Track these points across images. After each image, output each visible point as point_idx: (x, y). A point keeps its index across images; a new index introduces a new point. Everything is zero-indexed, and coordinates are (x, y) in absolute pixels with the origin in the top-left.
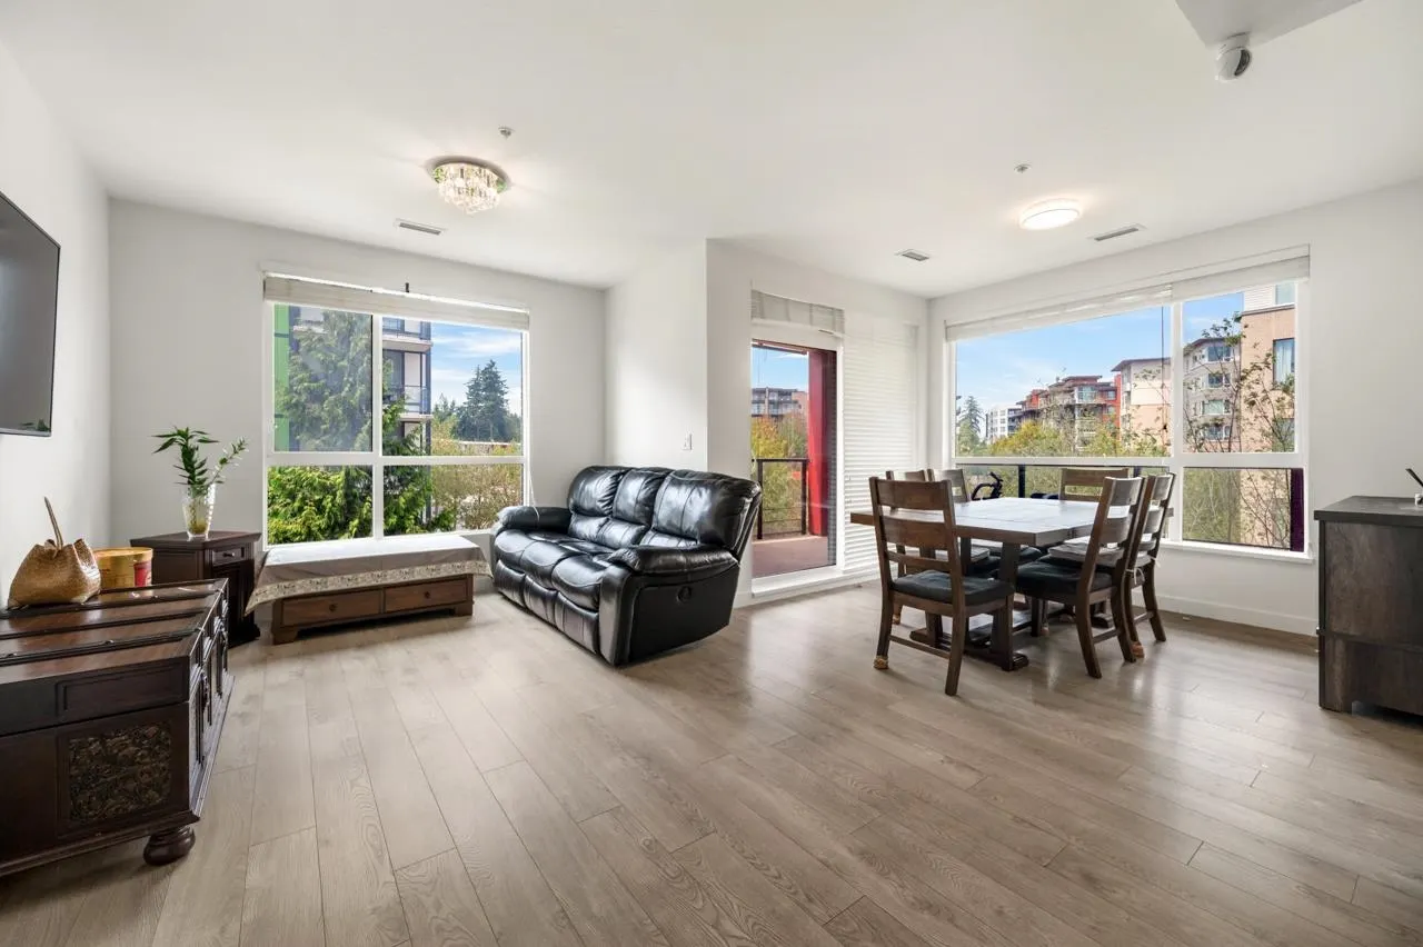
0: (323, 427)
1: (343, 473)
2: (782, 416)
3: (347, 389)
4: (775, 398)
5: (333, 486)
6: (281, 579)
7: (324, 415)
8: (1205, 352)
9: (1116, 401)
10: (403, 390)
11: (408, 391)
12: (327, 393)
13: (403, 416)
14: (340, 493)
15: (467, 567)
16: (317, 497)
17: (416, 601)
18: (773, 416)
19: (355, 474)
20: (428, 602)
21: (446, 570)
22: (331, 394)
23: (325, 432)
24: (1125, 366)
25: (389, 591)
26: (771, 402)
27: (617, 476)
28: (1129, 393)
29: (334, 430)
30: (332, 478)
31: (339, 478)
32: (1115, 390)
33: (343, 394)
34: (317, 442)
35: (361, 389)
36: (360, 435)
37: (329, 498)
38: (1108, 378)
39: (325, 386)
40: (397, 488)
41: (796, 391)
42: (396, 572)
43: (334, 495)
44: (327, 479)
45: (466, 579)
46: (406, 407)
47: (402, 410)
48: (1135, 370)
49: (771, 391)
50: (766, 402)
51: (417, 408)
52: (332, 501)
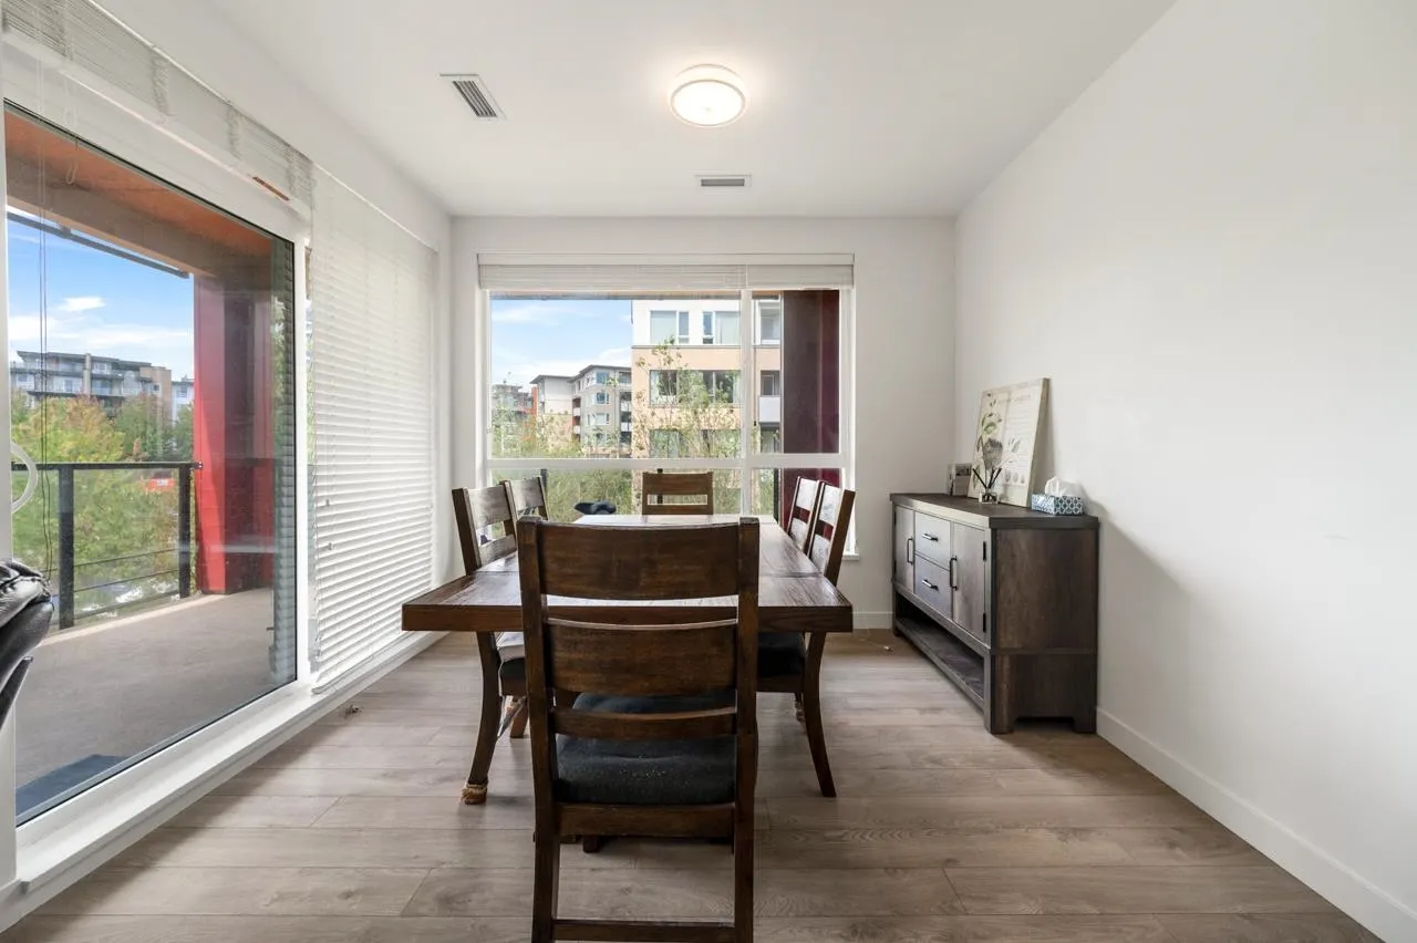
2: (121, 400)
4: (107, 371)
8: (594, 376)
9: (533, 411)
18: (100, 398)
24: (540, 380)
26: (93, 378)
28: (543, 403)
32: (532, 400)
38: (527, 389)
41: (148, 365)
48: (547, 383)
49: (94, 360)
50: (87, 374)
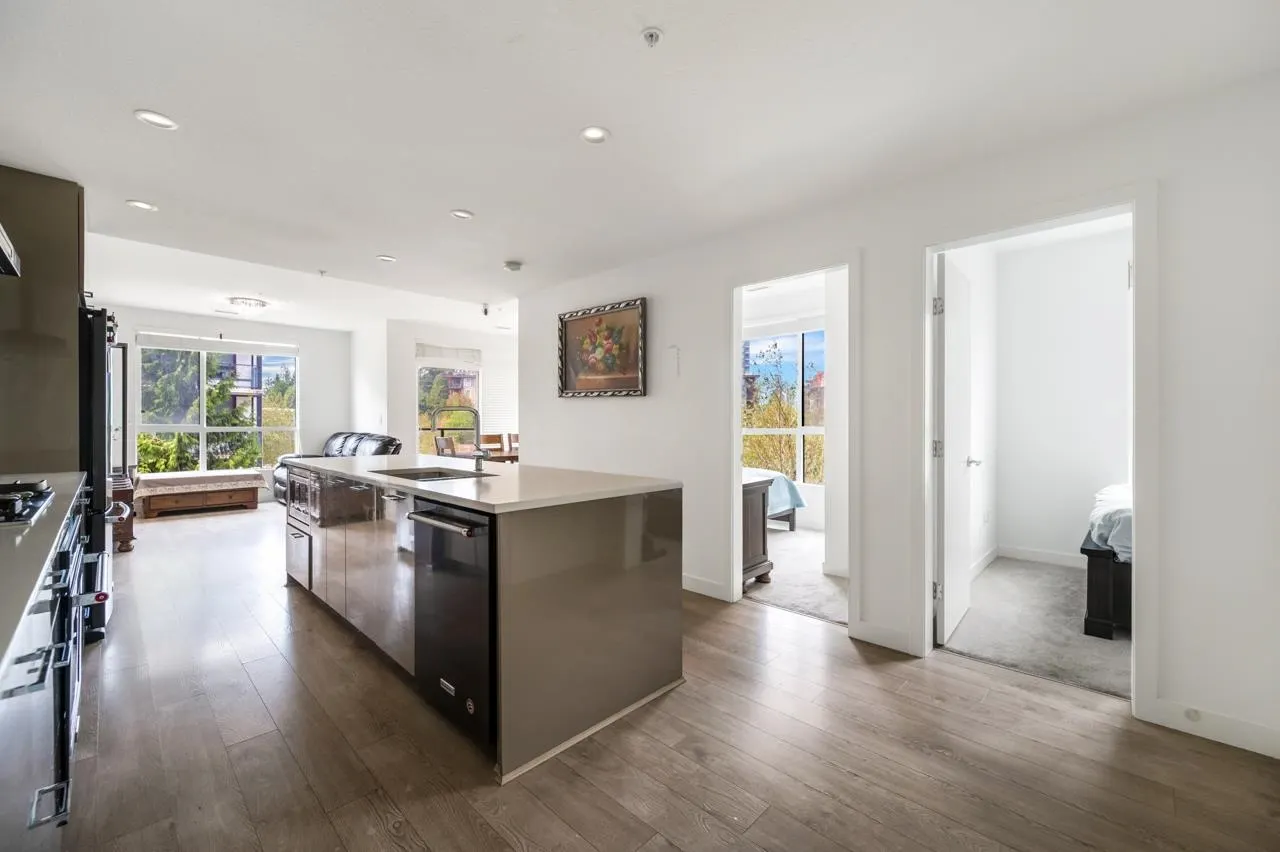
0: (157, 401)
1: (175, 440)
3: (179, 369)
5: (165, 451)
6: (149, 486)
7: (157, 391)
10: (234, 368)
11: (239, 369)
12: (160, 373)
13: (233, 391)
14: (173, 456)
15: (254, 484)
16: (150, 461)
17: (223, 500)
19: (186, 441)
20: (231, 501)
21: (241, 485)
22: (164, 373)
23: (159, 405)
25: (209, 495)
27: (346, 438)
29: (167, 404)
30: (165, 444)
31: (172, 444)
33: (176, 373)
34: (152, 413)
35: (192, 370)
36: (192, 408)
37: (163, 461)
39: (158, 365)
40: (226, 452)
42: (212, 485)
43: (167, 458)
44: (161, 445)
45: (254, 491)
46: (235, 383)
47: (231, 386)
51: (249, 384)
52: (166, 464)
